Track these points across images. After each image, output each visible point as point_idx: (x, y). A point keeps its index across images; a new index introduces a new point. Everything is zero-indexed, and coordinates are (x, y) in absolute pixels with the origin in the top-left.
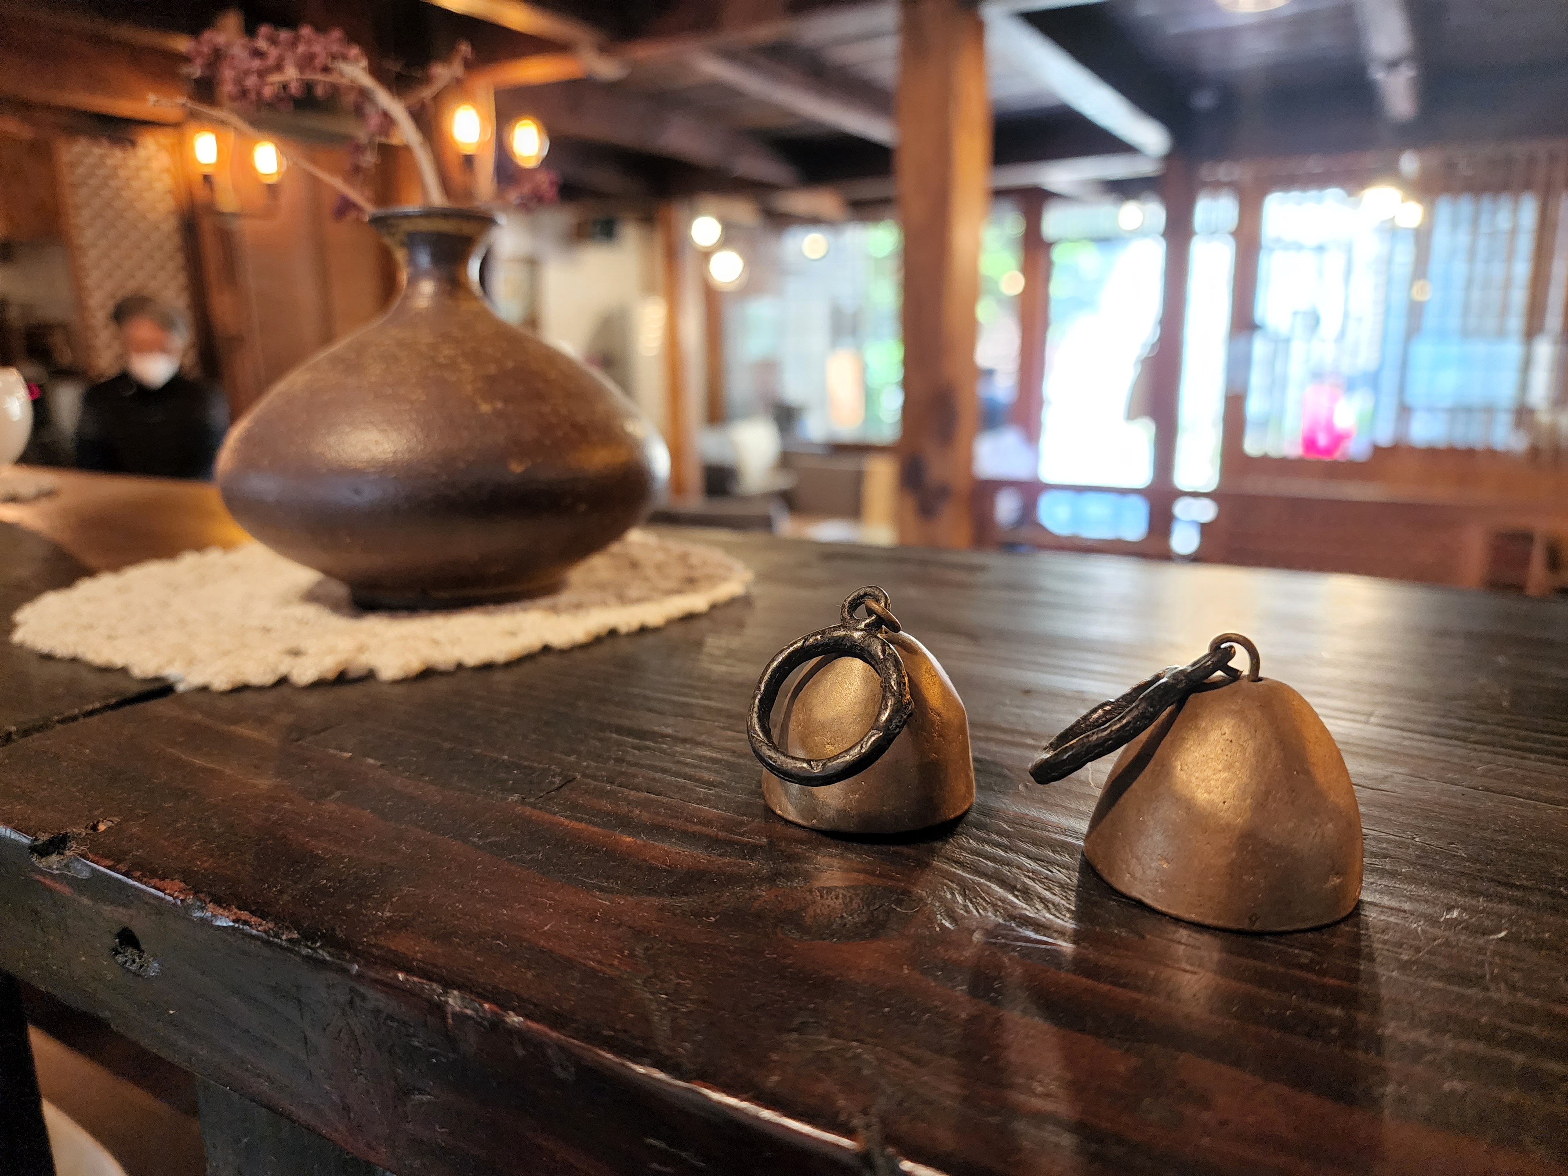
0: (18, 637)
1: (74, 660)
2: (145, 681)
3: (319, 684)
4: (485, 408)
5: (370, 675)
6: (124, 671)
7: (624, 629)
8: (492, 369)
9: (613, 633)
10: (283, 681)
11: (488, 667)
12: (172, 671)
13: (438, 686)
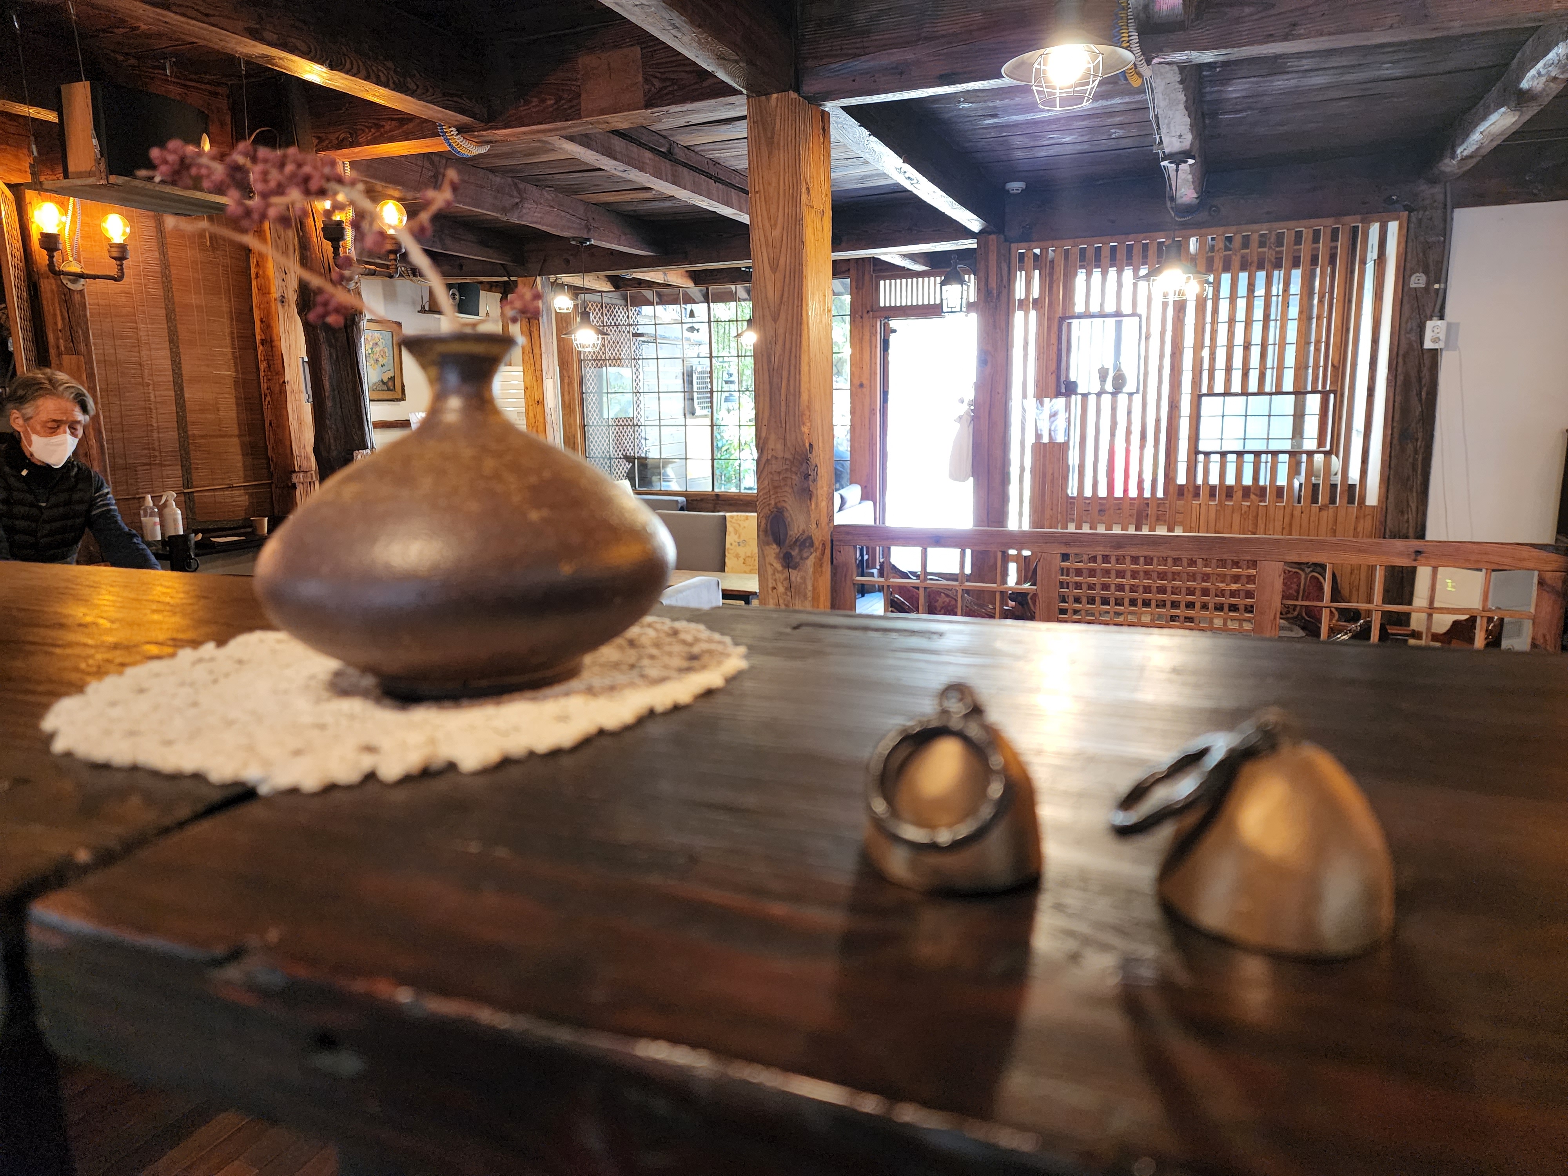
0: (59, 746)
1: (135, 769)
2: (224, 786)
3: (407, 780)
4: (534, 516)
5: (451, 767)
6: (198, 777)
7: (659, 708)
8: (533, 480)
9: (651, 714)
10: (371, 777)
11: (556, 753)
12: (251, 773)
13: (514, 773)
